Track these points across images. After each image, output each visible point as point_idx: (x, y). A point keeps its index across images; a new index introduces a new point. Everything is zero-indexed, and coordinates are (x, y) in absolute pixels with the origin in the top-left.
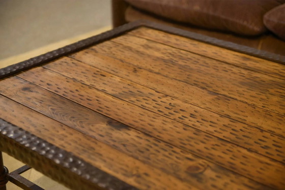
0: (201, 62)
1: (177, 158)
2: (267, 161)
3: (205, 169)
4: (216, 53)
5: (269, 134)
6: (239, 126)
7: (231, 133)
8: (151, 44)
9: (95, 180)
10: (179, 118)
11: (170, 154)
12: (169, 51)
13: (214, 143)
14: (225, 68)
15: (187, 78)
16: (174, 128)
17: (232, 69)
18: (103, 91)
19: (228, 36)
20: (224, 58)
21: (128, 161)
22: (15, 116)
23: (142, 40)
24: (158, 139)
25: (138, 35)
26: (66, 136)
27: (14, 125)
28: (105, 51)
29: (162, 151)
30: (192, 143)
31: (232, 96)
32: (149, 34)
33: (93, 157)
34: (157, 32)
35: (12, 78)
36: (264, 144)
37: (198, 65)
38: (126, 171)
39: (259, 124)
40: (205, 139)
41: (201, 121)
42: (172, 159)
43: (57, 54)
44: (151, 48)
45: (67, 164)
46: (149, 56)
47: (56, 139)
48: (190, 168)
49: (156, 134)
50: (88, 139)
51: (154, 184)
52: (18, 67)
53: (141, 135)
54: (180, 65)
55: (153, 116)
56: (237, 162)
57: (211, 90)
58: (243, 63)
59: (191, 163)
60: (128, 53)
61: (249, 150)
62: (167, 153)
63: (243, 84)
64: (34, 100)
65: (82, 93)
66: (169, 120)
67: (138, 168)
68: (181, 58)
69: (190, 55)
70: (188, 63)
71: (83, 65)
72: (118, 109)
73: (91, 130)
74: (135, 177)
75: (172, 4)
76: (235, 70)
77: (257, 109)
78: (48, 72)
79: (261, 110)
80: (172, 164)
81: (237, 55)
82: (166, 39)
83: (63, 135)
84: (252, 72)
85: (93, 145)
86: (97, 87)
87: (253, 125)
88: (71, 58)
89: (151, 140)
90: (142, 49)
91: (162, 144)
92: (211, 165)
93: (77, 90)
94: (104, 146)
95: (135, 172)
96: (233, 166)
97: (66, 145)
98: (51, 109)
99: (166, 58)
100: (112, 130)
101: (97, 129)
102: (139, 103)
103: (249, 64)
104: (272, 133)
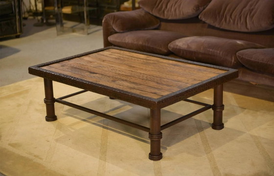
0: (130, 58)
1: (110, 79)
2: (138, 79)
6: (134, 73)
7: (130, 74)
9: (83, 81)
10: (115, 71)
11: (108, 78)
12: (119, 56)
13: (123, 76)
15: (122, 62)
16: (112, 73)
18: (90, 66)
20: (139, 57)
25: (108, 51)
27: (59, 73)
28: (93, 56)
29: (106, 78)
30: (116, 76)
32: (113, 51)
34: (116, 50)
36: (139, 76)
37: (128, 59)
39: (141, 72)
40: (121, 75)
41: (122, 72)
44: (112, 55)
46: (110, 57)
48: (113, 80)
49: (105, 74)
52: (59, 60)
53: (100, 75)
56: (128, 79)
57: (129, 65)
58: (146, 58)
60: (102, 56)
61: (134, 77)
63: (142, 63)
68: (123, 57)
69: (127, 57)
70: (125, 59)
71: (84, 60)
72: (94, 70)
73: (84, 74)
75: (130, 42)
76: (142, 60)
79: (144, 69)
80: (108, 80)
81: (145, 56)
82: (119, 52)
86: (88, 65)
87: (139, 72)
88: (80, 58)
89: (103, 76)
90: (108, 55)
91: (106, 76)
92: (120, 80)
93: (81, 66)
96: (126, 80)
98: (71, 70)
99: (117, 57)
100: (91, 74)
101: (86, 74)
103: (148, 58)
104: (144, 74)
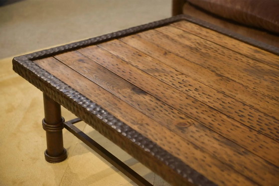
0: (219, 52)
1: (173, 116)
2: (239, 125)
3: (191, 125)
4: (234, 45)
5: (249, 107)
6: (229, 100)
7: (220, 104)
8: (186, 35)
9: (111, 123)
10: (186, 90)
11: (169, 114)
12: (198, 41)
13: (204, 109)
14: (237, 57)
15: (204, 62)
16: (180, 97)
17: (242, 58)
18: (136, 67)
19: (263, 33)
20: (239, 49)
21: (138, 115)
22: (68, 78)
23: (179, 30)
24: (164, 103)
25: (177, 27)
26: (100, 95)
27: (65, 84)
28: (147, 37)
29: (164, 111)
30: (189, 108)
31: (233, 78)
32: (187, 27)
33: (114, 109)
34: (193, 25)
35: (73, 52)
36: (241, 113)
37: (216, 54)
38: (134, 121)
39: (244, 100)
40: (199, 106)
41: (201, 94)
42: (170, 117)
43: (110, 37)
44: (184, 37)
45: (94, 112)
46: (180, 44)
47: (92, 96)
48: (180, 124)
49: (164, 99)
50: (115, 98)
51: (151, 131)
52: (78, 44)
53: (154, 99)
54: (202, 53)
55: (167, 87)
56: (215, 124)
57: (219, 73)
58: (253, 55)
59: (182, 121)
60: (164, 40)
61: (228, 117)
62: (167, 113)
63: (245, 70)
64: (85, 69)
65: (121, 66)
66: (178, 91)
67: (143, 120)
68: (205, 47)
69: (213, 46)
70: (209, 52)
71: (127, 46)
72: (143, 80)
73: (118, 92)
74: (138, 125)
76: (245, 59)
77: (248, 89)
78: (100, 50)
79: (251, 91)
80: (168, 120)
81: (251, 48)
82: (198, 31)
83: (98, 93)
84: (257, 62)
85: (117, 102)
86: (133, 63)
87: (240, 100)
88: (120, 41)
89: (160, 103)
90: (177, 38)
91: (166, 107)
92: (196, 123)
93: (117, 65)
94: (124, 104)
95: (139, 122)
96: (211, 126)
97: (98, 100)
98: (95, 76)
99: (193, 46)
100: (134, 94)
101: (123, 92)
102: (160, 78)
103: (257, 56)
104: (251, 107)
